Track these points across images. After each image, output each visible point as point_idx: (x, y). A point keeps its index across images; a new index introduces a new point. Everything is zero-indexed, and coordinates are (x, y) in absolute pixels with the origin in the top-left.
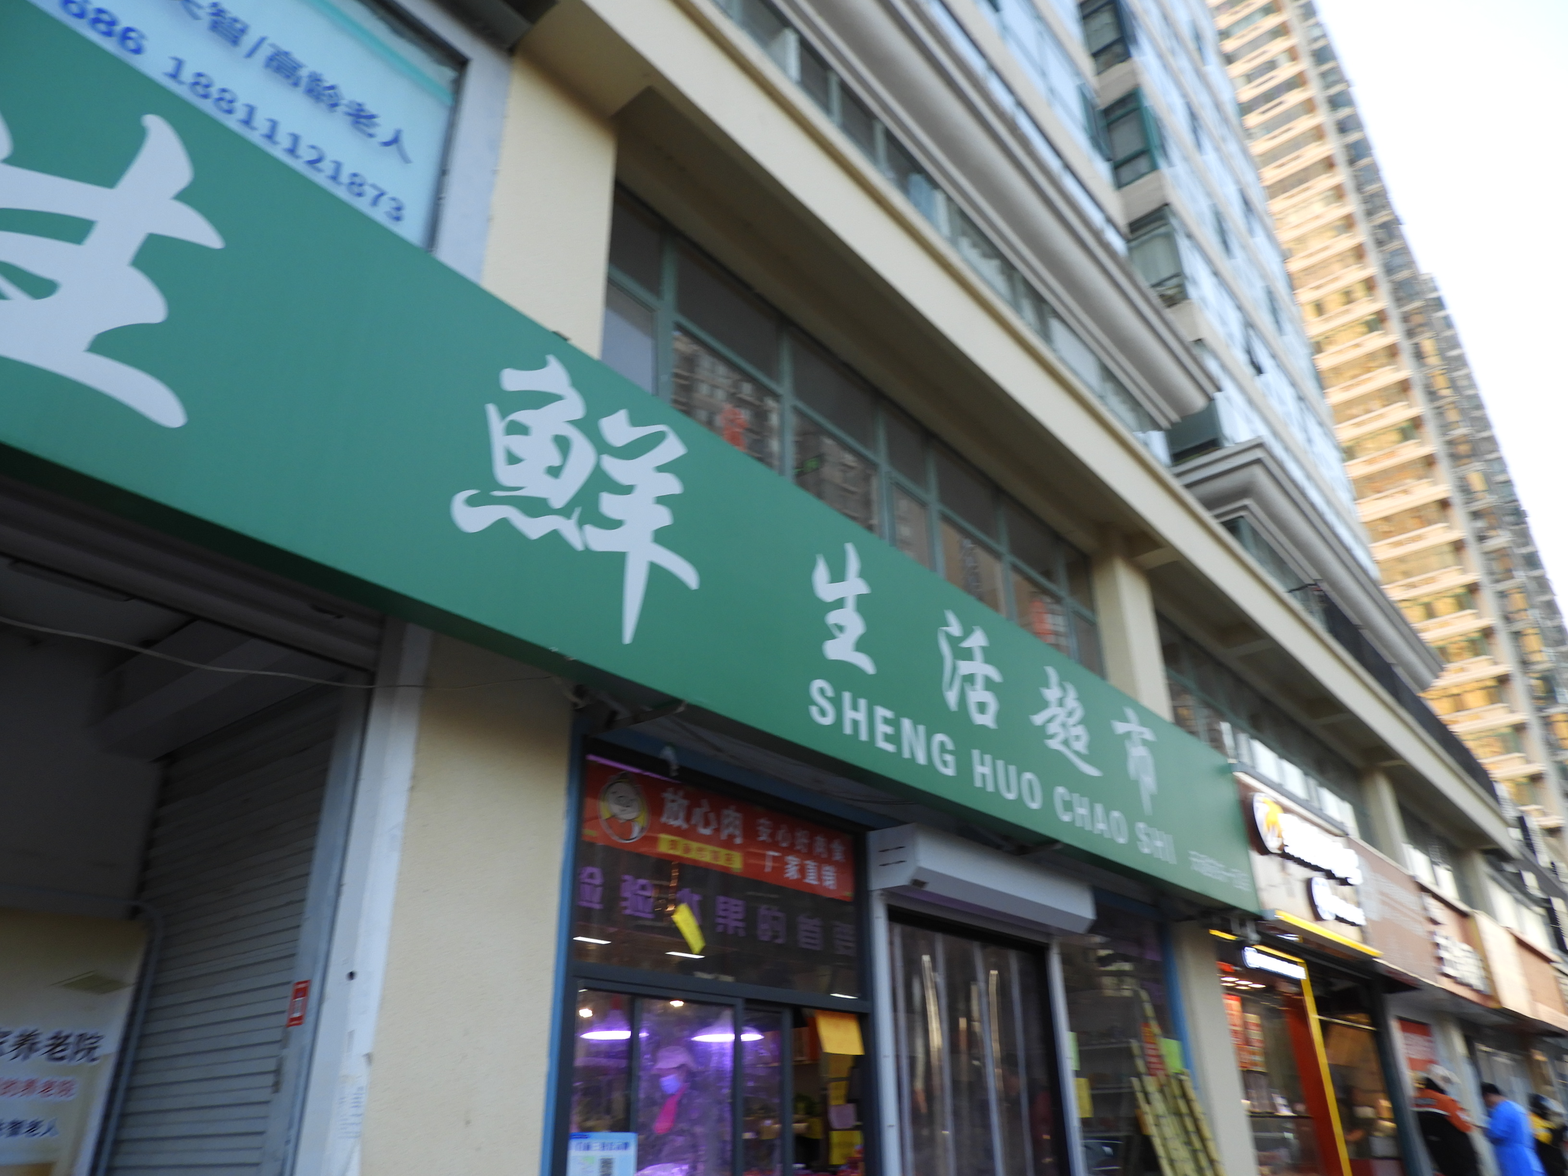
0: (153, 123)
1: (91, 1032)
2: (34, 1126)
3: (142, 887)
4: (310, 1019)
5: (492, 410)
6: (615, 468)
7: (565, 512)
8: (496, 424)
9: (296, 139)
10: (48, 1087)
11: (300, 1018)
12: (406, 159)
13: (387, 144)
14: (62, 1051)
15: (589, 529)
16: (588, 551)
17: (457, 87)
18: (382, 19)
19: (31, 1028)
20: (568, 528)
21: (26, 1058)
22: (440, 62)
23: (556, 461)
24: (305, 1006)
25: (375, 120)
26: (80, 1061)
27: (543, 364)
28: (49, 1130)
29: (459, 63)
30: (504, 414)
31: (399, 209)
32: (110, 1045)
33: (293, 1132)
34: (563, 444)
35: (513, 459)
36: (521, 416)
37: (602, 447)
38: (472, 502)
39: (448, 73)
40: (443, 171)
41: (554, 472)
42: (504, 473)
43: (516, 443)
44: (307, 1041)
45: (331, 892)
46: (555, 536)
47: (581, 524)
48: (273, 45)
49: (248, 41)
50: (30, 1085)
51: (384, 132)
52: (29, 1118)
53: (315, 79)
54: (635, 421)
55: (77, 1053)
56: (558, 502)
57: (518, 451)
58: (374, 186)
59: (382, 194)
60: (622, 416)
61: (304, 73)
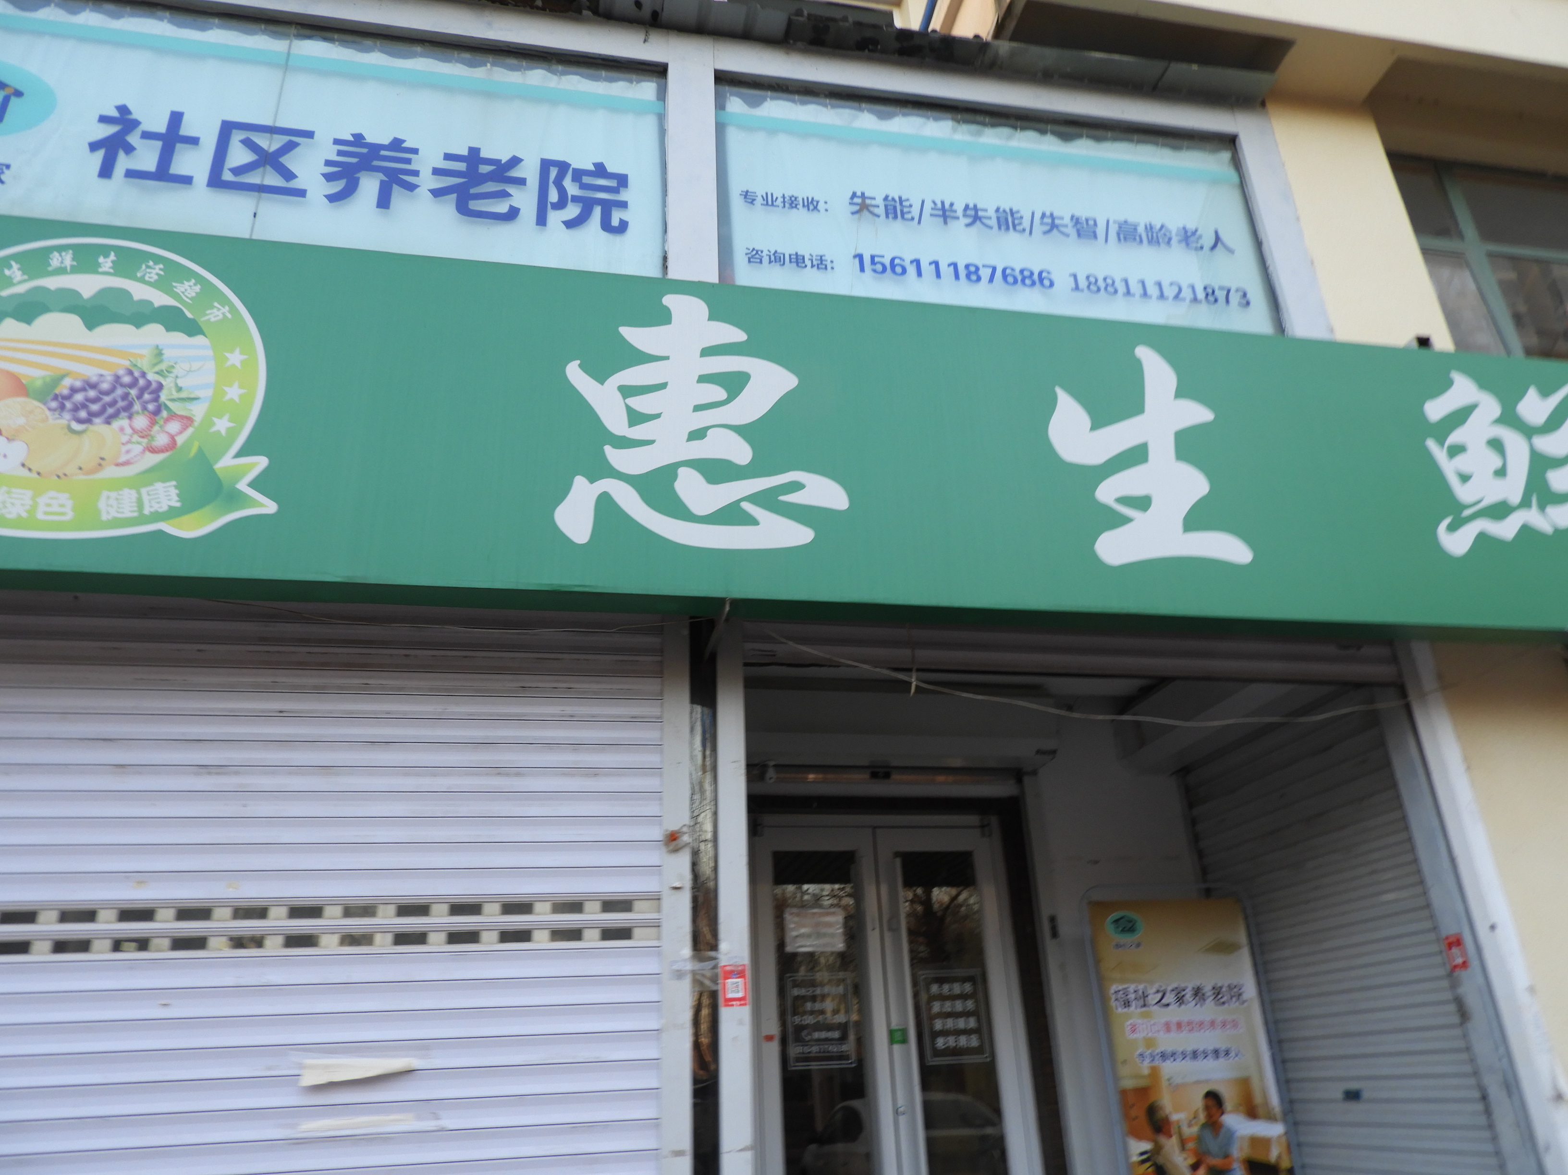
0: (1144, 353)
1: (1235, 982)
2: (1227, 1053)
3: (1204, 871)
4: (1474, 963)
5: (1431, 444)
6: (1548, 444)
7: (1525, 503)
8: (1439, 454)
9: (1159, 285)
10: (1224, 1024)
11: (1464, 963)
12: (1231, 251)
13: (1214, 247)
14: (1222, 998)
15: (1551, 510)
16: (1557, 531)
17: (1237, 163)
18: (1164, 145)
19: (1198, 984)
20: (1533, 517)
21: (1201, 1006)
22: (1215, 151)
23: (1498, 463)
24: (1464, 953)
25: (1198, 233)
26: (1234, 1005)
27: (1449, 384)
28: (1237, 1056)
29: (1230, 142)
30: (1441, 442)
31: (1245, 295)
32: (1250, 990)
33: (1502, 1050)
34: (1496, 445)
35: (1465, 478)
36: (1454, 438)
37: (1528, 431)
38: (1452, 528)
39: (1226, 156)
40: (1258, 244)
41: (1501, 473)
42: (1464, 493)
43: (1461, 462)
44: (1481, 980)
45: (1446, 864)
46: (1526, 530)
47: (1542, 508)
48: (1115, 222)
49: (1101, 230)
50: (1213, 1024)
51: (1208, 240)
52: (1223, 1046)
53: (1149, 228)
54: (1545, 393)
55: (1231, 998)
56: (1515, 498)
57: (1466, 469)
58: (1221, 288)
59: (1229, 291)
60: (1532, 394)
61: (1141, 229)
